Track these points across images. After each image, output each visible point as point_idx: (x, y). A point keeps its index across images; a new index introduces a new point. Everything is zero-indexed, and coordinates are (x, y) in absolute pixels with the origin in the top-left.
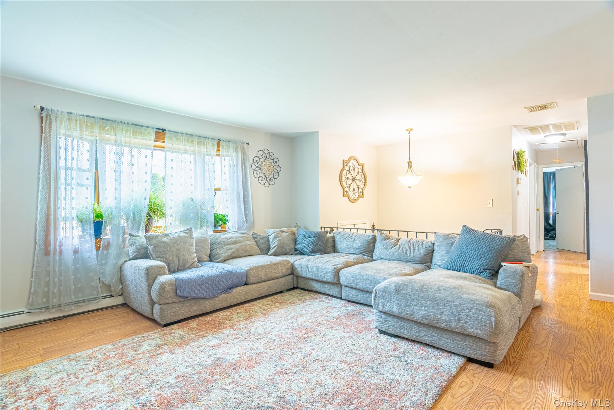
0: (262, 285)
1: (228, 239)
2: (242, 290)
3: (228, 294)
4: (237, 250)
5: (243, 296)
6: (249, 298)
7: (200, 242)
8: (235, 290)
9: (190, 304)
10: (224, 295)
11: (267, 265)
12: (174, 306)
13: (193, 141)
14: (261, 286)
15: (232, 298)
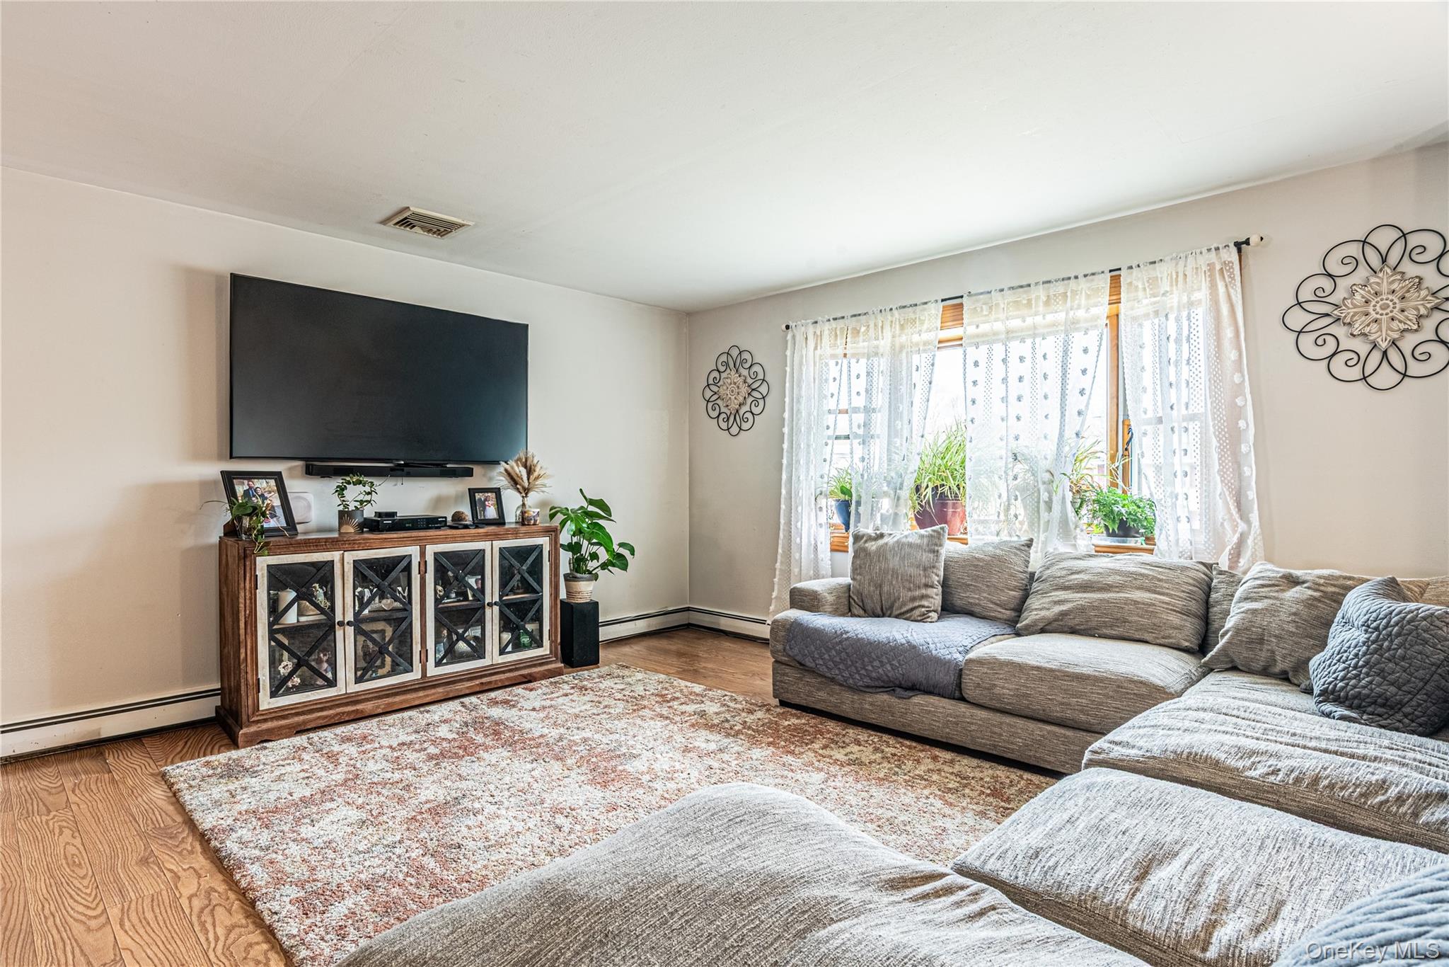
0: (1009, 725)
1: (1072, 574)
2: (936, 707)
3: (897, 700)
4: (1082, 610)
5: (937, 724)
6: (957, 739)
7: (976, 566)
8: (919, 699)
9: (813, 680)
10: (885, 697)
11: (1038, 668)
12: (787, 671)
13: (1029, 301)
14: (1001, 723)
15: (906, 714)
